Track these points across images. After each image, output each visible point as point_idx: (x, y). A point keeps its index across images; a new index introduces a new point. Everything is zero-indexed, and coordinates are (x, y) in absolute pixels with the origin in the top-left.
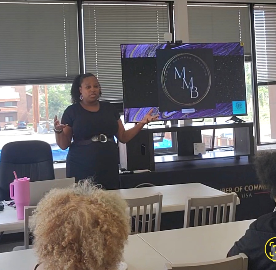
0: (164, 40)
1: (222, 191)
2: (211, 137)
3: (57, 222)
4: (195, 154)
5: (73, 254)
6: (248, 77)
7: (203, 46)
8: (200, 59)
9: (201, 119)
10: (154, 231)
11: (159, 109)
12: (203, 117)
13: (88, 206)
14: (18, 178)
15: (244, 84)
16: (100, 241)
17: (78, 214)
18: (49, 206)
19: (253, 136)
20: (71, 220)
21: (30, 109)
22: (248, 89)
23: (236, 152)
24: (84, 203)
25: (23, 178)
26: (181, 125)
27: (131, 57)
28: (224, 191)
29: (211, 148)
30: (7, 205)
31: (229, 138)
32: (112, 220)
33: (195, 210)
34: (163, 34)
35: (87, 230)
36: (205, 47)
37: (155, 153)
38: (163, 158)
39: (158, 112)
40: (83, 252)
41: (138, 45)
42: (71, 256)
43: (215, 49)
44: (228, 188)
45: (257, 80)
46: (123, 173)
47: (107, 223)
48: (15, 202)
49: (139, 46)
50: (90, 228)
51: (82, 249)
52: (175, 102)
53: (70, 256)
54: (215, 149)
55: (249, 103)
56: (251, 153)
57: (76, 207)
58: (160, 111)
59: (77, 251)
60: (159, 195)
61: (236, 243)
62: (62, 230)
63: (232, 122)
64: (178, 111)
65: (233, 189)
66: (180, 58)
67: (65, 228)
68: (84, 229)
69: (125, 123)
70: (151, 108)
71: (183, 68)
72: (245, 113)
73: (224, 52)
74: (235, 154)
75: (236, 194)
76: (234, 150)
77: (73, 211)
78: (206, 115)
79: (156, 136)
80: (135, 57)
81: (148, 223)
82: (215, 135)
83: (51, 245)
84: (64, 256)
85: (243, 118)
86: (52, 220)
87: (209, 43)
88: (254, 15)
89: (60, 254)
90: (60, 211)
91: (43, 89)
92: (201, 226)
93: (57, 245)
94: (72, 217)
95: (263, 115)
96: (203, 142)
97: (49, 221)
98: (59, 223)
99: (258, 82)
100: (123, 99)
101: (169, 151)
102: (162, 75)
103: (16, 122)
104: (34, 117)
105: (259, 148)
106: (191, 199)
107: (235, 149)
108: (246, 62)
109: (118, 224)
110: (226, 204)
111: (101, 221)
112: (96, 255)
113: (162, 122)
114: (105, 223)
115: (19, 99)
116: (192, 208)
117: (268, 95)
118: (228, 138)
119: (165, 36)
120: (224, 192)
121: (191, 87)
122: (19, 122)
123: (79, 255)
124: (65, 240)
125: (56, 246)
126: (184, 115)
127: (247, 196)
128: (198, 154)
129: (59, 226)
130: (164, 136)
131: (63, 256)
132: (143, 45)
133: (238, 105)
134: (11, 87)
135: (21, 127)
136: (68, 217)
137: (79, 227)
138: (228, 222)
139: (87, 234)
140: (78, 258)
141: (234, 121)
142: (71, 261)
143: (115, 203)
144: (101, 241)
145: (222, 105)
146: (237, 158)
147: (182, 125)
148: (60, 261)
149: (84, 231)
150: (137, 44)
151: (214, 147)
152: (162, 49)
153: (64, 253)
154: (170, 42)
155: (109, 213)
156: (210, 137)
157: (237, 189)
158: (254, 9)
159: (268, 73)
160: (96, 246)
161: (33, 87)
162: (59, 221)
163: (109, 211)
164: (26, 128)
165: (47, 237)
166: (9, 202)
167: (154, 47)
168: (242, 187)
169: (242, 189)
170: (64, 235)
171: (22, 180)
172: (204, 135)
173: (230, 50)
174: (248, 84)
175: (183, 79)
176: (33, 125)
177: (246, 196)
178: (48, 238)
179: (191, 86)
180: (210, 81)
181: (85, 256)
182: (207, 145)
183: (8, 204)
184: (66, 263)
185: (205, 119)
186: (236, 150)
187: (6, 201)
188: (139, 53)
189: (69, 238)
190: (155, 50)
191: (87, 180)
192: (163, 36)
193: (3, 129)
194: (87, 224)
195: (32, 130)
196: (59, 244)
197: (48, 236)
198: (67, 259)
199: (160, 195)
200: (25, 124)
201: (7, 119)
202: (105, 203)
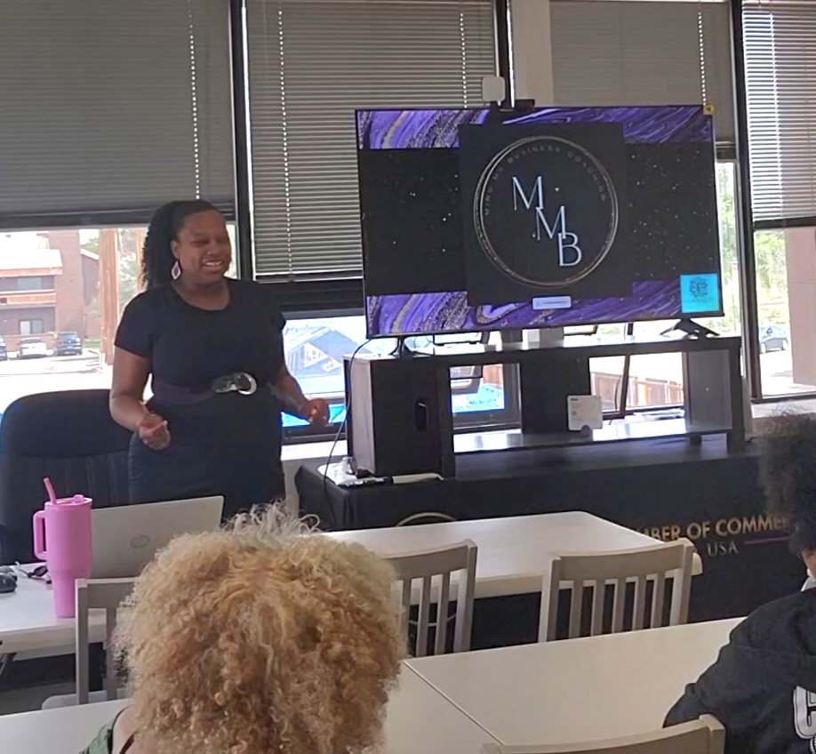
0: (482, 98)
1: (650, 535)
2: (618, 378)
3: (196, 637)
4: (571, 428)
5: (247, 726)
6: (724, 205)
7: (595, 116)
8: (587, 154)
9: (590, 328)
10: (452, 652)
11: (468, 297)
12: (595, 320)
13: (286, 586)
14: (57, 498)
15: (715, 226)
16: (325, 688)
17: (255, 610)
18: (169, 586)
19: (740, 377)
20: (237, 630)
21: (93, 297)
22: (727, 241)
23: (691, 423)
24: (271, 577)
25: (72, 496)
26: (530, 343)
27: (386, 146)
28: (657, 535)
29: (618, 410)
30: (25, 575)
31: (671, 383)
32: (355, 626)
33: (570, 590)
34: (479, 81)
35: (286, 657)
36: (601, 117)
37: (455, 424)
38: (479, 440)
39: (466, 307)
40: (276, 720)
41: (405, 113)
42: (240, 732)
43: (631, 124)
44: (667, 528)
45: (751, 213)
46: (361, 482)
47: (342, 636)
48: (48, 568)
49: (409, 114)
50: (293, 651)
51: (272, 712)
52: (513, 277)
53: (237, 731)
54: (631, 413)
55: (728, 279)
56: (733, 426)
57: (249, 590)
58: (469, 305)
59: (258, 717)
60: (466, 547)
61: (690, 687)
62: (211, 658)
63: (679, 335)
64: (522, 304)
65: (681, 530)
66: (529, 150)
67: (221, 651)
68: (275, 655)
69: (367, 338)
70: (444, 294)
71: (537, 178)
72: (716, 308)
73: (658, 131)
74: (687, 429)
75: (691, 544)
76: (685, 417)
77: (241, 602)
78: (604, 314)
79: (459, 376)
80: (398, 147)
81: (435, 627)
82: (630, 374)
83: (180, 701)
84: (219, 731)
85: (710, 324)
86: (182, 630)
87: (612, 108)
88: (744, 26)
89: (208, 724)
90: (204, 602)
91: (129, 239)
92: (589, 635)
93: (199, 700)
94: (240, 621)
95: (770, 315)
96: (594, 392)
97: (175, 634)
98: (203, 638)
99: (754, 220)
100: (362, 269)
101: (495, 421)
102: (476, 199)
103: (52, 335)
104: (103, 323)
105: (758, 412)
106: (559, 559)
107: (688, 415)
108: (718, 162)
109: (370, 634)
110: (661, 574)
111: (325, 631)
112: (316, 730)
113: (477, 336)
114: (335, 635)
115: (60, 268)
116: (564, 585)
117: (784, 259)
118: (666, 382)
119: (483, 88)
120: (657, 538)
121: (560, 234)
122: (59, 334)
123: (265, 729)
124: (222, 687)
125: (195, 705)
126: (541, 316)
127: (722, 551)
128: (579, 429)
129: (204, 646)
130: (482, 377)
131: (216, 732)
132: (420, 112)
133: (698, 285)
134: (38, 235)
135: (65, 351)
136: (227, 621)
137: (260, 648)
138: (668, 625)
139: (285, 670)
140: (260, 736)
141: (685, 334)
142: (239, 746)
143: (360, 573)
144: (327, 691)
145: (649, 285)
146: (694, 439)
147: (535, 343)
148: (208, 745)
149: (277, 659)
150: (402, 110)
151: (627, 409)
152: (476, 123)
153: (221, 723)
154: (499, 104)
155: (345, 605)
156: (614, 380)
157: (694, 531)
158: (743, 8)
159: (783, 194)
160: (315, 704)
161: (101, 234)
162: (201, 634)
163: (344, 597)
164: (80, 352)
165: (170, 679)
166: (31, 567)
167: (452, 118)
168: (708, 523)
169: (708, 529)
170: (218, 672)
171: (70, 502)
172: (596, 373)
173: (673, 128)
174: (726, 226)
175: (536, 210)
176: (101, 343)
177: (720, 549)
178: (173, 682)
179: (561, 231)
180: (615, 215)
181: (283, 732)
182: (608, 401)
183: (28, 572)
184: (226, 750)
185: (600, 326)
186: (690, 417)
187: (21, 563)
188: (410, 136)
189: (233, 680)
190: (456, 125)
191: (277, 505)
192: (479, 85)
193: (13, 355)
194: (285, 640)
195: (98, 358)
196: (204, 698)
197: (173, 676)
198: (229, 738)
199: (470, 546)
200: (78, 340)
201: (25, 326)
202: (332, 576)
